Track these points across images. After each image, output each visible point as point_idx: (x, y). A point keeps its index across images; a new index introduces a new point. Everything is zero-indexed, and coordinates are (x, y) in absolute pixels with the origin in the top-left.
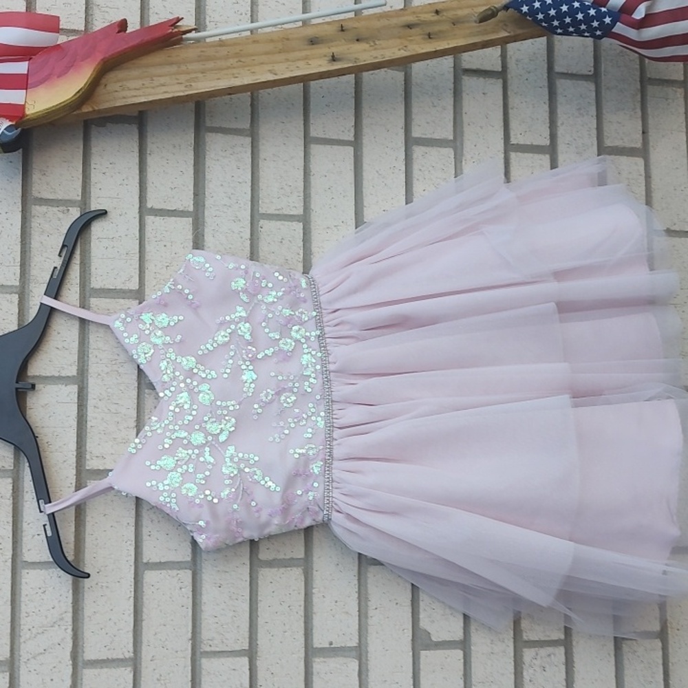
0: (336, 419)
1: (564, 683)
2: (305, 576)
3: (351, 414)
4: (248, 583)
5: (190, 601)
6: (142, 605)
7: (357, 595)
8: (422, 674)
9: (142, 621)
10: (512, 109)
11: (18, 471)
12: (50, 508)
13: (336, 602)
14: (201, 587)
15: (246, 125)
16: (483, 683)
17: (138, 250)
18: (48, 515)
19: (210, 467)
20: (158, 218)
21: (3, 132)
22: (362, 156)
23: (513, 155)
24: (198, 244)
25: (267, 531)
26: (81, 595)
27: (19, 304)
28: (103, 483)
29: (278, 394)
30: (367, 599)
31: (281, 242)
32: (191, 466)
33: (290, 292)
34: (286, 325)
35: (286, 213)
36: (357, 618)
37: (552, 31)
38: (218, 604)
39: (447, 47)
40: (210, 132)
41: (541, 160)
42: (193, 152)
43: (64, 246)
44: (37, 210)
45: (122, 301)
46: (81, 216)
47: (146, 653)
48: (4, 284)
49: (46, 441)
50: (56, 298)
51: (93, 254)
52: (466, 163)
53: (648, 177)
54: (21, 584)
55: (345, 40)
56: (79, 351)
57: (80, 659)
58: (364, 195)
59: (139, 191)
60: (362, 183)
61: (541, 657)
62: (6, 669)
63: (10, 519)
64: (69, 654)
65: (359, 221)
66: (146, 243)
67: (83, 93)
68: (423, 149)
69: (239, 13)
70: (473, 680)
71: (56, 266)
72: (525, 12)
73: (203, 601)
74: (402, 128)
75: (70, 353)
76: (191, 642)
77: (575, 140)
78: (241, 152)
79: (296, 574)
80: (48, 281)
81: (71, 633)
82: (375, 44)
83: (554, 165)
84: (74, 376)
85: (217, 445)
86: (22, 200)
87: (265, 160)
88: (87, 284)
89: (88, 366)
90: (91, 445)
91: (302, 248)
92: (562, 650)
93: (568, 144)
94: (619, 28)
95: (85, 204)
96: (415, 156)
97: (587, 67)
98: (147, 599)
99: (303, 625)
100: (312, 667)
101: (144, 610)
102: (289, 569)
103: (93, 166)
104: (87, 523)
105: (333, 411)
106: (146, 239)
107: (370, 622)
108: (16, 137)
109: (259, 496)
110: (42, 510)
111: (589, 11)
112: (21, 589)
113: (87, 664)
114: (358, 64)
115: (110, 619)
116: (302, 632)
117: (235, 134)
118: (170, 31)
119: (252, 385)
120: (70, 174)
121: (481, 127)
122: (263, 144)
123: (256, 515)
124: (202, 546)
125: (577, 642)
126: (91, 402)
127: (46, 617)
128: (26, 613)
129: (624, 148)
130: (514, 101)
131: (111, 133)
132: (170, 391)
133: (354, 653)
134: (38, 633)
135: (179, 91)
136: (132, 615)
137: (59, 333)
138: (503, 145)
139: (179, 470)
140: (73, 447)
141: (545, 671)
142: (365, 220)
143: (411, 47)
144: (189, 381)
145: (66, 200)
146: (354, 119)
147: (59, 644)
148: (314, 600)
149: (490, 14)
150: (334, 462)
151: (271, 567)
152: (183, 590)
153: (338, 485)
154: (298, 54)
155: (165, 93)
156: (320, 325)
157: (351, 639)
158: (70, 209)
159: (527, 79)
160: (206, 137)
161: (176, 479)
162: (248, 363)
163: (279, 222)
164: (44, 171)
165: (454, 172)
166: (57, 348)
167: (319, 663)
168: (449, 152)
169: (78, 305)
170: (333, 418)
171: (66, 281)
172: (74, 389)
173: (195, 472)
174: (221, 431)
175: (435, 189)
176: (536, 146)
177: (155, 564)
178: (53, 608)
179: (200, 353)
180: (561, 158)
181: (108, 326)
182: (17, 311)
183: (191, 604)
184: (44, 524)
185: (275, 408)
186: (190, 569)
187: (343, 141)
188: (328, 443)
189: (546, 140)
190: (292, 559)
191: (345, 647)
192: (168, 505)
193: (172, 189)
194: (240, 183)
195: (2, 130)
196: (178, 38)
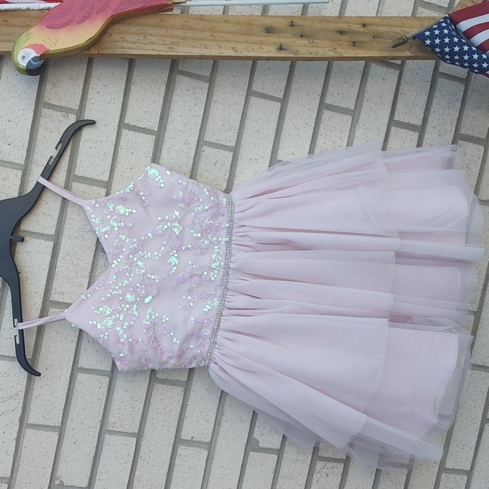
0: (228, 302)
1: (338, 486)
2: (184, 394)
3: (239, 301)
4: (146, 392)
5: (105, 397)
6: (72, 394)
7: (216, 411)
8: (248, 466)
9: (70, 404)
10: (401, 94)
12: (21, 326)
13: (202, 413)
14: (114, 389)
15: (208, 73)
16: (286, 478)
17: (113, 153)
18: (19, 330)
19: (134, 319)
20: (131, 132)
21: (30, 61)
22: (286, 111)
23: (393, 129)
24: (156, 159)
25: (165, 366)
26: (32, 381)
27: (21, 178)
29: (191, 277)
30: (222, 414)
31: (215, 164)
32: (122, 316)
33: (214, 207)
34: (207, 230)
35: (222, 144)
36: (213, 425)
37: (442, 56)
38: (122, 402)
39: (365, 55)
40: (180, 74)
41: (412, 135)
42: (165, 87)
43: (60, 142)
44: (46, 112)
45: (95, 188)
46: (76, 122)
47: (69, 425)
48: (13, 162)
49: (25, 277)
50: (48, 180)
51: (80, 151)
52: (358, 128)
53: (484, 161)
55: (292, 34)
56: (58, 218)
57: (25, 422)
58: (281, 140)
59: (121, 110)
60: (281, 131)
61: (328, 468)
64: (18, 418)
65: (274, 160)
66: (119, 149)
67: (93, 40)
68: (331, 113)
70: (280, 475)
71: (52, 155)
72: (428, 45)
73: (113, 398)
74: (319, 95)
75: (52, 219)
76: (100, 422)
77: (440, 125)
78: (199, 93)
79: (179, 391)
80: (45, 166)
81: (22, 405)
82: (313, 42)
83: (419, 144)
84: (52, 235)
85: (142, 305)
86: (36, 102)
87: (216, 102)
88: (72, 171)
89: (63, 229)
90: (56, 284)
91: (229, 171)
92: (342, 465)
93: (434, 127)
95: (81, 113)
96: (323, 118)
97: (462, 73)
98: (76, 391)
99: (176, 424)
100: (177, 450)
101: (73, 398)
102: (175, 387)
103: (91, 86)
104: (44, 336)
105: (226, 295)
106: (120, 146)
107: (221, 428)
108: (39, 67)
109: (165, 343)
110: (15, 325)
111: (474, 56)
113: (29, 426)
114: (298, 56)
115: (49, 400)
116: (175, 428)
117: (198, 79)
118: (166, 2)
119: (175, 268)
120: (74, 89)
121: (376, 104)
122: (217, 90)
123: (160, 355)
124: (120, 369)
125: (353, 463)
126: (61, 255)
127: (7, 392)
129: (473, 137)
130: (404, 88)
132: (117, 261)
133: (206, 446)
135: (162, 51)
136: (65, 400)
137: (46, 203)
138: (388, 120)
139: (114, 317)
140: (44, 283)
141: (327, 476)
142: (278, 158)
143: (339, 50)
144: (131, 256)
145: (67, 108)
146: (286, 82)
147: (13, 411)
148: (188, 409)
149: (400, 43)
150: (219, 331)
151: (163, 384)
152: (101, 389)
153: (219, 347)
154: (255, 39)
155: (153, 50)
156: (230, 233)
157: (206, 437)
158: (70, 115)
159: (417, 74)
160: (177, 78)
161: (110, 323)
162: (174, 251)
163: (216, 150)
164: (55, 83)
165: (348, 134)
166: (44, 214)
167: (182, 449)
168: (349, 118)
169: (63, 186)
170: (225, 301)
171: (58, 167)
172: (51, 244)
173: (124, 321)
174: (147, 295)
175: (332, 144)
176: (412, 124)
177: (86, 369)
178: (12, 387)
179: (143, 238)
180: (427, 137)
181: (82, 207)
182: (19, 182)
183: (105, 399)
184: (16, 334)
185: (187, 285)
186: (109, 377)
187: (275, 97)
188: (218, 317)
189: (420, 121)
190: (178, 381)
191: (201, 442)
192: (102, 339)
193: (145, 112)
194: (194, 116)
195: (30, 59)
196: (170, 7)
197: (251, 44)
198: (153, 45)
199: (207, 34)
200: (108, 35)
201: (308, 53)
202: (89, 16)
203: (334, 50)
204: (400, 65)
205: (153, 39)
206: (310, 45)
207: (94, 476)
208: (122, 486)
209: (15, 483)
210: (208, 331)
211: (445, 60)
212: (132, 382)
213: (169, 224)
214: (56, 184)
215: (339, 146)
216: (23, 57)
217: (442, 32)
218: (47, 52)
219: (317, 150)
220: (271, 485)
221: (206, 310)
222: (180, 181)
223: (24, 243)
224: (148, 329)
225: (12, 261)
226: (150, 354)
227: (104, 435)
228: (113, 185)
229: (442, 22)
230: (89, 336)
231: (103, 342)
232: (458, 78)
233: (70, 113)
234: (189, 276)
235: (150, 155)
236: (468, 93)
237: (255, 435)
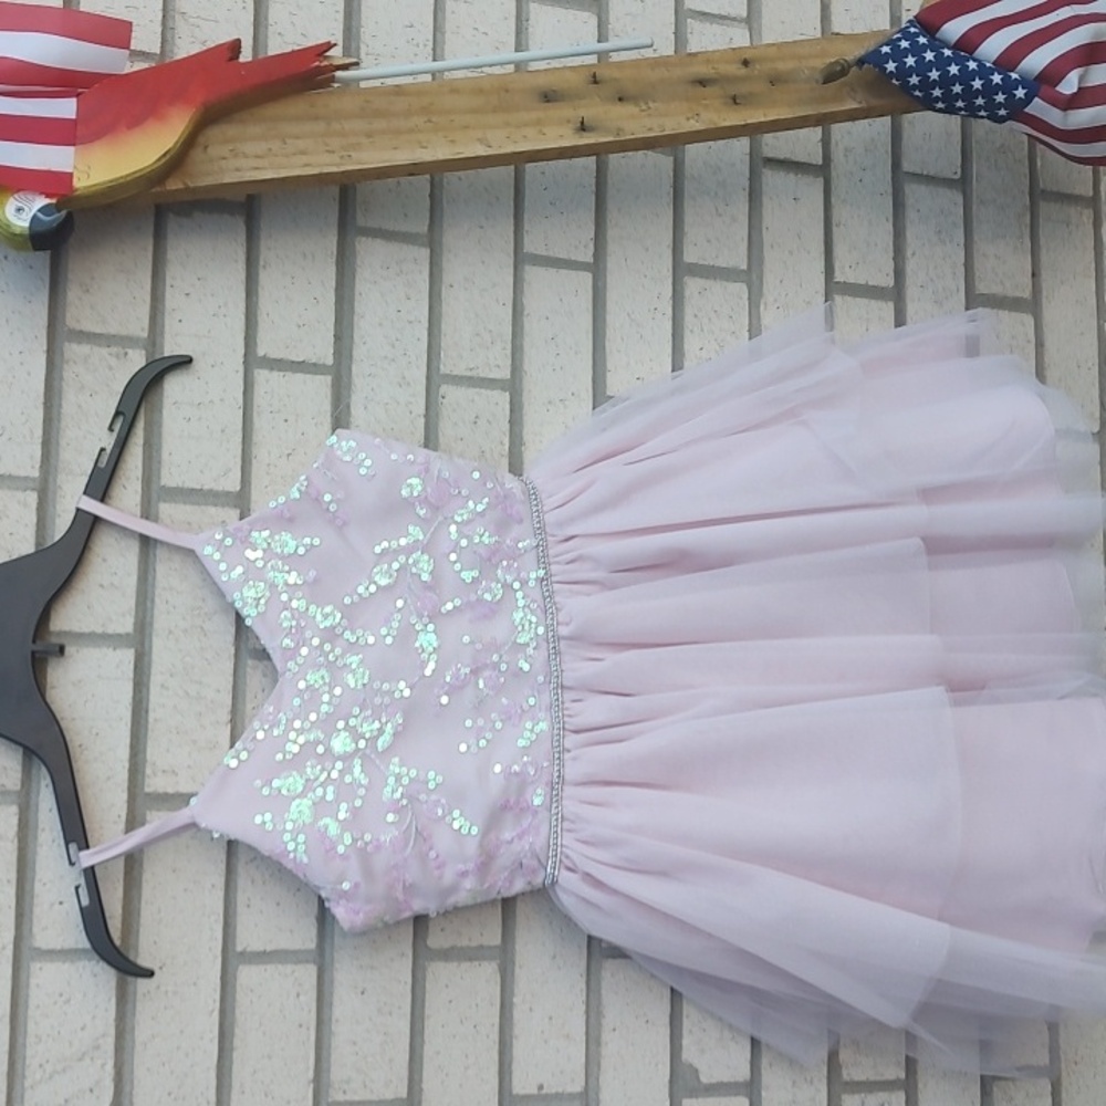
0: (570, 716)
2: (501, 977)
3: (596, 709)
4: (409, 988)
5: (313, 1016)
6: (234, 1024)
7: (584, 1007)
9: (232, 1050)
10: (837, 226)
11: (28, 794)
12: (87, 858)
13: (551, 1019)
14: (332, 994)
15: (423, 228)
17: (240, 426)
18: (85, 870)
19: (362, 792)
20: (275, 373)
21: (34, 217)
22: (605, 287)
23: (838, 300)
24: (340, 420)
25: (451, 901)
27: (38, 509)
28: (181, 817)
29: (475, 672)
30: (600, 1015)
31: (475, 423)
32: (330, 789)
33: (497, 505)
34: (490, 560)
35: (482, 375)
36: (584, 1045)
37: (924, 95)
38: (357, 1023)
40: (363, 235)
41: (879, 309)
42: (335, 266)
43: (118, 413)
44: (73, 350)
45: (212, 510)
46: (148, 365)
48: (13, 474)
49: (78, 743)
50: (102, 500)
51: (165, 429)
52: (765, 309)
53: (1040, 345)
54: (28, 986)
55: (599, 97)
56: (137, 592)
58: (608, 352)
59: (244, 326)
60: (605, 334)
63: (13, 876)
65: (599, 397)
66: (255, 414)
67: (171, 158)
68: (701, 282)
69: (415, 42)
71: (103, 446)
72: (891, 72)
73: (334, 1017)
74: (668, 246)
75: (123, 595)
76: (312, 1086)
77: (931, 279)
78: (412, 272)
79: (489, 971)
80: (89, 472)
81: (113, 1071)
82: (649, 108)
84: (128, 634)
85: (373, 756)
86: (48, 332)
87: (451, 286)
88: (154, 479)
89: (152, 617)
90: (154, 752)
91: (508, 434)
92: (902, 1096)
93: (922, 287)
94: (1038, 107)
95: (155, 344)
96: (687, 293)
97: (951, 166)
98: (241, 1013)
99: (496, 1057)
101: (237, 1031)
102: (477, 963)
103: (169, 281)
104: (144, 884)
105: (563, 703)
106: (255, 409)
107: (605, 1051)
108: (58, 225)
109: (442, 843)
110: (73, 860)
111: (991, 77)
112: (27, 996)
114: (623, 138)
115: (178, 1048)
116: (495, 1069)
117: (404, 242)
118: (317, 63)
119: (433, 658)
120: (131, 293)
121: (791, 253)
122: (449, 261)
123: (436, 873)
124: (344, 925)
125: (925, 1085)
126: (156, 679)
127: (71, 1044)
128: (36, 1036)
129: (1005, 297)
130: (839, 213)
131: (200, 227)
132: (296, 663)
133: (577, 1103)
134: (56, 1072)
135: (328, 165)
136: (216, 1041)
138: (823, 283)
139: (311, 796)
140: (124, 753)
142: (608, 393)
143: (706, 115)
144: (327, 647)
145: (123, 338)
146: (593, 228)
147: (91, 1091)
148: (517, 1015)
150: (565, 787)
151: (446, 961)
152: (302, 998)
153: (572, 826)
154: (525, 116)
155: (308, 165)
156: (543, 560)
157: (572, 1081)
158: (130, 351)
159: (861, 181)
160: (356, 243)
161: (305, 812)
162: (425, 620)
163: (471, 390)
164: (86, 285)
165: (747, 321)
166: (102, 586)
168: (741, 290)
169: (139, 513)
170: (563, 715)
171: (121, 472)
172: (128, 655)
173: (337, 800)
174: (380, 732)
175: (717, 348)
176: (873, 286)
177: (258, 953)
178: (83, 1029)
179: (347, 600)
180: (911, 309)
181: (194, 551)
182: (35, 520)
183: (313, 1024)
184: (77, 883)
185: (468, 696)
186: (315, 963)
187: (576, 262)
188: (557, 756)
189: (889, 278)
190: (481, 947)
191: (562, 1094)
192: (292, 855)
193: (299, 326)
194: (410, 322)
195: (34, 211)
196: (330, 74)
197: (517, 127)
198: (304, 157)
200: (200, 148)
201: (644, 129)
203: (696, 118)
204: (821, 166)
205: (301, 144)
206: (643, 113)
210: (538, 792)
211: (932, 104)
212: (372, 968)
216: (20, 210)
218: (71, 191)
219: (689, 363)
221: (525, 744)
222: (410, 457)
223: (62, 659)
226: (412, 874)
228: (254, 498)
229: (899, 39)
231: (295, 863)
233: (131, 347)
234: (471, 671)
235: (328, 421)
236: (971, 208)
237: (685, 1055)
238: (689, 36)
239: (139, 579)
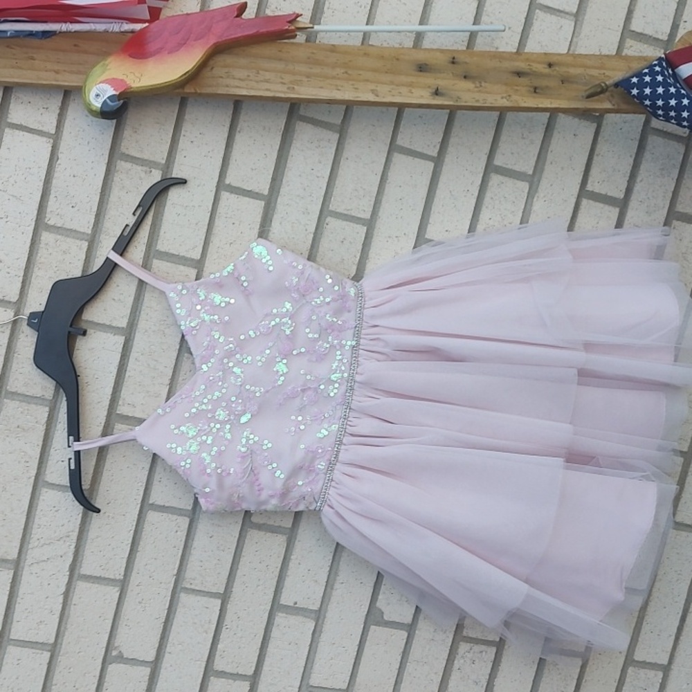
0: (351, 426)
1: (488, 677)
2: (287, 544)
3: (365, 425)
4: (236, 539)
5: (183, 543)
6: (140, 539)
7: (328, 569)
8: (368, 644)
9: (137, 551)
10: (597, 155)
11: (56, 401)
12: (77, 446)
13: (309, 570)
14: (195, 534)
15: (338, 121)
16: (418, 662)
17: (208, 222)
18: (75, 452)
19: (226, 442)
20: (233, 195)
21: (105, 101)
22: (440, 174)
23: (584, 202)
24: (263, 233)
25: (263, 507)
26: (89, 519)
27: (87, 252)
29: (303, 391)
30: (336, 574)
31: (342, 242)
32: (210, 438)
33: (338, 300)
34: (326, 330)
35: (353, 214)
36: (324, 587)
37: (653, 111)
38: (205, 552)
39: (549, 106)
40: (301, 120)
41: (610, 212)
42: (280, 137)
43: (139, 206)
45: (182, 268)
46: (162, 180)
47: (134, 579)
48: (77, 230)
50: (121, 255)
51: (164, 218)
52: (537, 200)
54: (39, 499)
55: (453, 73)
56: (132, 306)
57: (77, 572)
58: (432, 212)
59: (220, 165)
61: (474, 652)
62: (12, 567)
63: (41, 443)
64: (68, 566)
65: (421, 239)
66: (217, 217)
67: (189, 75)
68: (501, 178)
69: (359, 4)
70: (410, 658)
71: (128, 223)
72: (634, 95)
73: (193, 546)
74: (486, 154)
75: (124, 307)
76: (175, 577)
77: (648, 198)
78: (326, 147)
79: (281, 540)
80: (118, 236)
81: (74, 549)
82: (481, 86)
83: (619, 225)
84: (123, 328)
85: (237, 425)
86: (110, 153)
88: (154, 244)
89: (138, 321)
90: (125, 393)
91: (360, 251)
92: (494, 649)
93: (641, 202)
95: (168, 168)
96: (490, 184)
98: (145, 534)
99: (275, 584)
100: (274, 619)
101: (141, 543)
102: (276, 534)
103: (183, 133)
104: (107, 460)
105: (348, 417)
106: (218, 214)
109: (264, 478)
110: (70, 445)
112: (37, 504)
113: (82, 577)
114: (459, 104)
115: (109, 545)
116: (273, 589)
117: (325, 128)
118: (287, 27)
119: (282, 378)
120: (160, 136)
121: (562, 168)
122: (349, 143)
123: (258, 492)
124: (204, 508)
125: (509, 647)
126: (134, 355)
127: (55, 532)
128: (39, 525)
130: (602, 147)
131: (207, 103)
132: (207, 366)
133: (313, 615)
134: (45, 544)
135: (280, 92)
136: (130, 545)
138: (578, 190)
139: (199, 439)
140: (109, 390)
141: (473, 663)
142: (426, 236)
143: (515, 97)
144: (225, 361)
145: (151, 162)
146: (442, 135)
147: (61, 557)
148: (291, 565)
149: (598, 91)
150: (337, 464)
151: (259, 530)
152: (178, 533)
153: (336, 486)
154: (403, 79)
155: (267, 90)
156: (357, 336)
157: (314, 604)
158: (153, 170)
159: (621, 129)
160: (296, 125)
161: (194, 448)
162: (283, 356)
163: (345, 223)
164: (136, 128)
165: (523, 207)
166: (114, 299)
167: (281, 617)
168: (524, 186)
169: (141, 264)
170: (346, 424)
171: (135, 239)
172: (121, 340)
173: (212, 445)
174: (244, 413)
175: (500, 220)
176: (610, 197)
177: (160, 506)
178: (62, 526)
179: (242, 337)
180: (630, 214)
181: (164, 293)
182: (84, 257)
183: (182, 547)
184: (70, 457)
185: (297, 402)
186: (189, 517)
187: (426, 155)
188: (337, 446)
189: (621, 193)
190: (280, 527)
191: (306, 609)
192: (183, 468)
193: (252, 169)
194: (318, 177)
195: (105, 98)
196: (293, 34)
197: (397, 86)
198: (268, 84)
199: (339, 71)
200: (209, 69)
201: (474, 100)
202: (184, 44)
203: (508, 98)
204: (598, 117)
205: (268, 75)
206: (476, 89)
207: (163, 647)
208: (199, 662)
209: (60, 651)
210: (322, 463)
211: (657, 116)
212: (219, 526)
213: (278, 320)
214: (131, 261)
215: (510, 223)
216: (98, 95)
217: (654, 79)
218: (128, 89)
219: (480, 227)
220: (397, 671)
221: (321, 436)
222: (295, 264)
223: (85, 337)
224: (243, 457)
225: (69, 360)
226: (245, 490)
227: (179, 594)
228: (206, 265)
229: (655, 65)
230: (166, 463)
231: (183, 472)
232: (676, 135)
233: (155, 168)
234: (301, 390)
235: (257, 228)
236: (688, 158)
237: (378, 604)
238: (534, 21)
239: (135, 299)
